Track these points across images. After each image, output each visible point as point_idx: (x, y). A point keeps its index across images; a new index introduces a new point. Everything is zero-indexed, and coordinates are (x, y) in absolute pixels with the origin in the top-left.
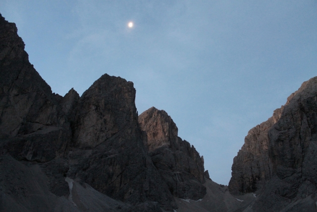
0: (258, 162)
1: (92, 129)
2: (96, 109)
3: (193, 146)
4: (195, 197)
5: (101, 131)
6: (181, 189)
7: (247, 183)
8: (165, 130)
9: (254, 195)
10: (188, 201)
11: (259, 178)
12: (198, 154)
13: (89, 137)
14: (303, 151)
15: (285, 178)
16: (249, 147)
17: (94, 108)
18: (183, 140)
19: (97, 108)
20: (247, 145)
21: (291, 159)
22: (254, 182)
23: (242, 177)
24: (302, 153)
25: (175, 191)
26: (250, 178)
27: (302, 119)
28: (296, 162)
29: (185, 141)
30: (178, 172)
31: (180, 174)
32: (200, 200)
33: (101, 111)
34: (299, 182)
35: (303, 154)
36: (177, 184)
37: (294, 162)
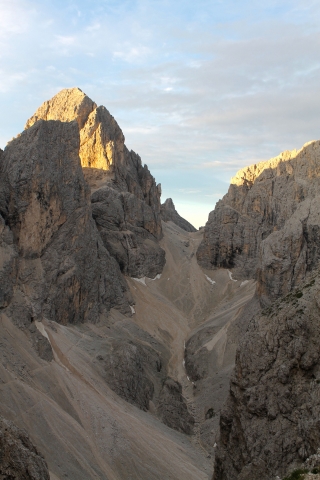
0: (243, 228)
1: (35, 227)
2: (39, 197)
3: (146, 166)
4: (151, 273)
5: (48, 227)
6: (134, 263)
7: (224, 254)
9: (230, 274)
10: (142, 280)
11: (240, 251)
12: (152, 180)
13: (33, 239)
16: (234, 200)
17: (35, 196)
19: (40, 195)
20: (232, 197)
22: (232, 256)
23: (217, 245)
25: (126, 267)
26: (229, 248)
27: (302, 247)
29: (132, 153)
30: (129, 232)
31: (131, 236)
32: (158, 276)
33: (46, 199)
36: (128, 255)
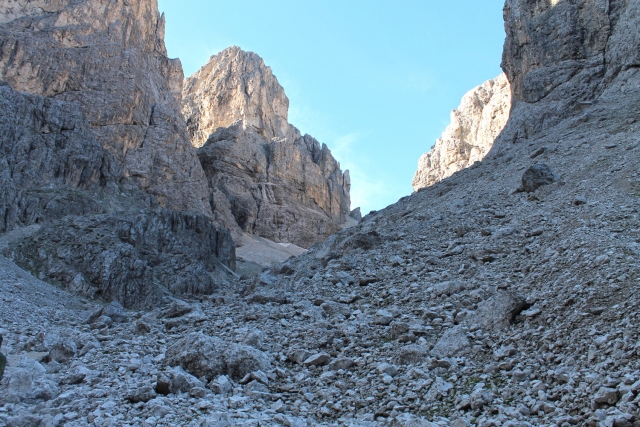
3: (324, 145)
6: (271, 219)
8: (250, 90)
14: (611, 8)
15: (548, 92)
18: (303, 134)
21: (571, 34)
24: (609, 13)
25: (251, 220)
28: (587, 42)
30: (270, 184)
31: (274, 188)
34: (595, 89)
35: (613, 15)
36: (259, 206)
37: (582, 41)
